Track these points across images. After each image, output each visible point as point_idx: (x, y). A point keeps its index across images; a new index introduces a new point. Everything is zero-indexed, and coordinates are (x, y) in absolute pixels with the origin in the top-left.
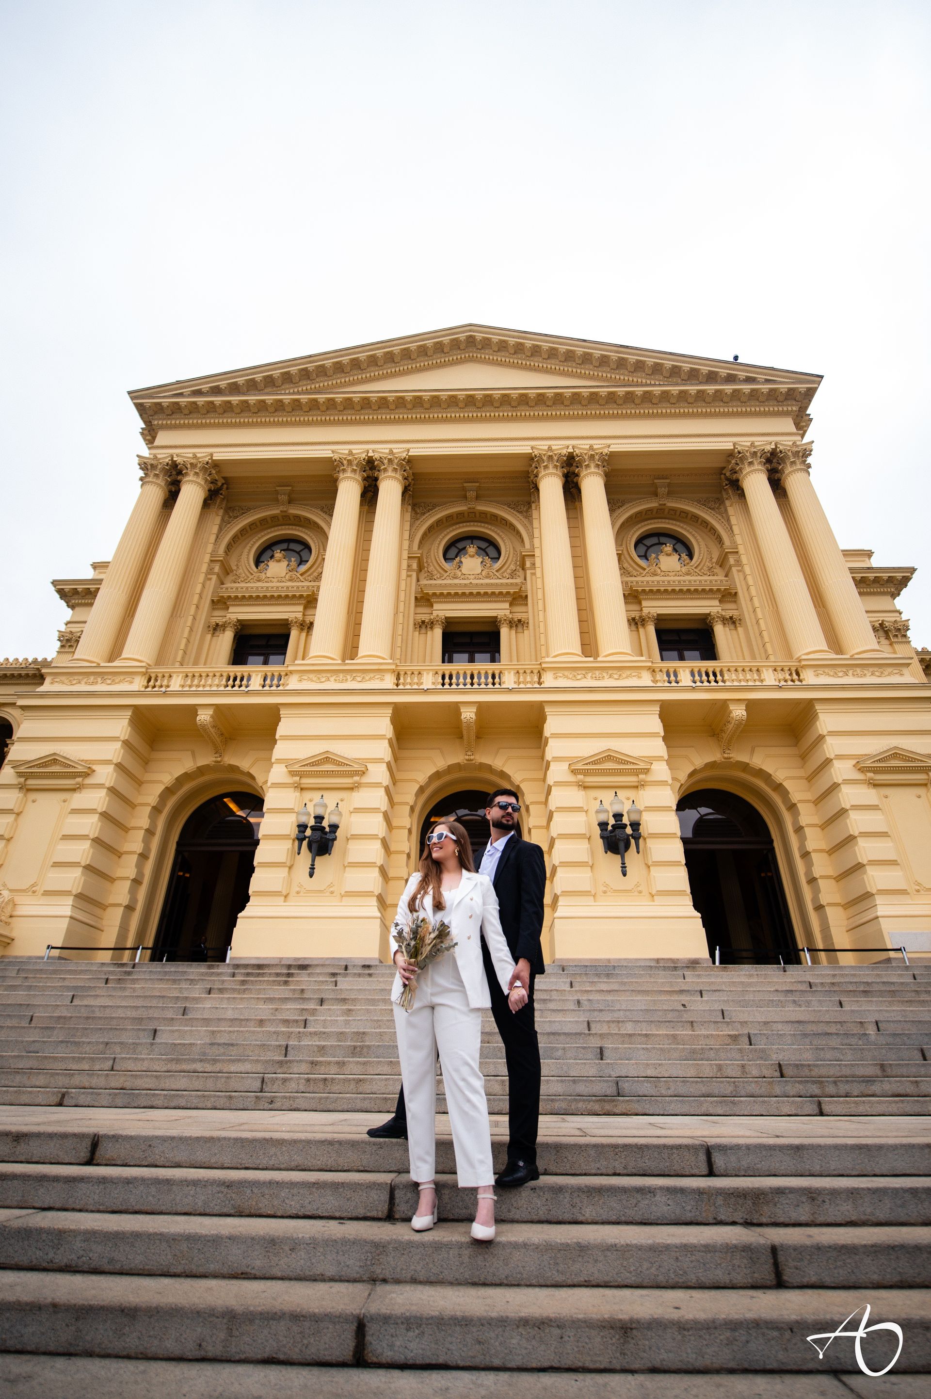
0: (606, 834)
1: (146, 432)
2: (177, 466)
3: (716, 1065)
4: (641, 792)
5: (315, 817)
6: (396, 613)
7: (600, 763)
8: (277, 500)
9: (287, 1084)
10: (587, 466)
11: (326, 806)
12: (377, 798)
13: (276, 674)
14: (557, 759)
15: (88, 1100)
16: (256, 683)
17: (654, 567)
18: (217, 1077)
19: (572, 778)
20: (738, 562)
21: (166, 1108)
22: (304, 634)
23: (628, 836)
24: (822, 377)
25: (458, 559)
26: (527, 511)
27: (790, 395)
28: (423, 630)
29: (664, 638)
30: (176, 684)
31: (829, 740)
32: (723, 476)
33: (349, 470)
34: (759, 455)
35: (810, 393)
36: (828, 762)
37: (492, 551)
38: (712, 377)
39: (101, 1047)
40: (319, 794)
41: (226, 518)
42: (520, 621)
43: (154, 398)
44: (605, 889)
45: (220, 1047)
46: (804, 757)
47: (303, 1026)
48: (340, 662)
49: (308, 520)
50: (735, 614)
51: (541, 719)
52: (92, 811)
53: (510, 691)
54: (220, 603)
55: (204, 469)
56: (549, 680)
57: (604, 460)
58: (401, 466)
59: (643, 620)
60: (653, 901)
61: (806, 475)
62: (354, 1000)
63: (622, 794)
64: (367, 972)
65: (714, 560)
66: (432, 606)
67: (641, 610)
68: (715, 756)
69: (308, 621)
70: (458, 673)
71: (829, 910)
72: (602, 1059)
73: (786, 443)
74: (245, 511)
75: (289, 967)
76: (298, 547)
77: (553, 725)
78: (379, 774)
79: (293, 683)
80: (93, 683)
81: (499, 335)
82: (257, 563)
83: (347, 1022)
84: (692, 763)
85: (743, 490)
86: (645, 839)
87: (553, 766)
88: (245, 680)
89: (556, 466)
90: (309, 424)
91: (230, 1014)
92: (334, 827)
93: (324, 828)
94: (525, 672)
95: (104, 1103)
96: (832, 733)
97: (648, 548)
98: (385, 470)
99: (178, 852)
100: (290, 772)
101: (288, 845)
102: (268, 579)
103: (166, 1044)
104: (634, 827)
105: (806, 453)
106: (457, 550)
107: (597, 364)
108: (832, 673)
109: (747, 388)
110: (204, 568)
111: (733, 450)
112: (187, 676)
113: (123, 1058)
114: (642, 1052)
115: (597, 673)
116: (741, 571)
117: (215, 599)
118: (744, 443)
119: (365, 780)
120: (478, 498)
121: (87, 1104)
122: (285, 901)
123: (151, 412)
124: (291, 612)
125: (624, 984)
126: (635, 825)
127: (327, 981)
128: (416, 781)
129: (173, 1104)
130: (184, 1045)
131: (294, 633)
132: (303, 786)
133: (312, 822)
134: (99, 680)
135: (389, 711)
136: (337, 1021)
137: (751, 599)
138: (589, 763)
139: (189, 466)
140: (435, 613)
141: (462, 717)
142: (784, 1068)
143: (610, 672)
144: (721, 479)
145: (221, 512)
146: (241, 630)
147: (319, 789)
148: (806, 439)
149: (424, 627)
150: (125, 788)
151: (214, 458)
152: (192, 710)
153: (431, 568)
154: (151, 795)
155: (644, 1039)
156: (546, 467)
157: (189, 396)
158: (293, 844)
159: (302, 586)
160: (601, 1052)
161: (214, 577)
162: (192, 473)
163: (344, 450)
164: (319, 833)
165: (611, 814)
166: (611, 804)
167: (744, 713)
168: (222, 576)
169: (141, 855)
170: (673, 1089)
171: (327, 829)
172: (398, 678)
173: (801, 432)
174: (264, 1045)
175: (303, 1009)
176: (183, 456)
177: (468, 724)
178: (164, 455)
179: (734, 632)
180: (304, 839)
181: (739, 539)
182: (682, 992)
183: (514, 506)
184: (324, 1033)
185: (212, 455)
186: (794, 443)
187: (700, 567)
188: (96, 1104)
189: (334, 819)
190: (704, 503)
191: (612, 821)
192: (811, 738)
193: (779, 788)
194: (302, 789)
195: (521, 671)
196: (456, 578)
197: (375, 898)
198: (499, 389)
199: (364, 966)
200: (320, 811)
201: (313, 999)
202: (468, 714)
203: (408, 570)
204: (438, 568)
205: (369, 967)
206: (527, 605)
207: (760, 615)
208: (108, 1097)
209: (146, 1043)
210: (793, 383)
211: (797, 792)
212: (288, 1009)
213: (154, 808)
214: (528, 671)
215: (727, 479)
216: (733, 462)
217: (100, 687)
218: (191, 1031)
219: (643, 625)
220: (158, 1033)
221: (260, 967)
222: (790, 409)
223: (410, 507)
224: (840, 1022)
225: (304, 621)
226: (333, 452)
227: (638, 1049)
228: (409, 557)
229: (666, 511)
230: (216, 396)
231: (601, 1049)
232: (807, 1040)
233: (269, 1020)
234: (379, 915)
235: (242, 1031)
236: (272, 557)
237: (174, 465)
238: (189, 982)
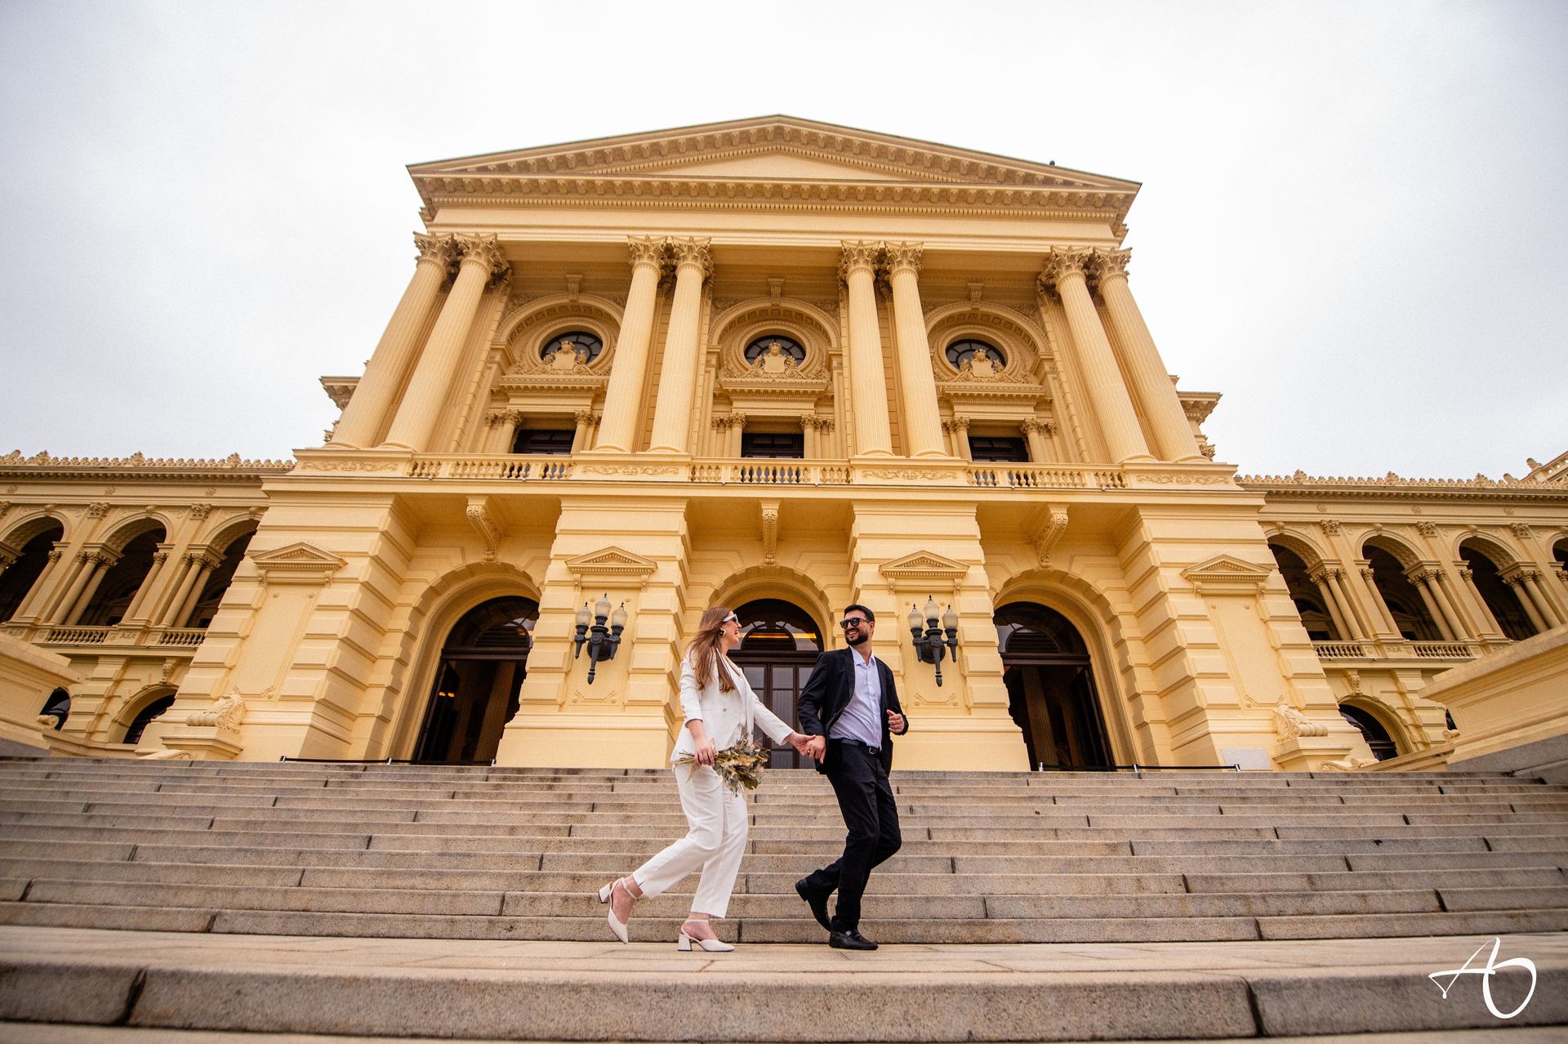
0: (919, 640)
1: (425, 212)
2: (457, 245)
3: (1105, 878)
4: (957, 598)
5: (597, 618)
6: (693, 408)
7: (913, 565)
8: (567, 289)
9: (537, 904)
10: (900, 263)
11: (609, 606)
12: (667, 599)
13: (558, 465)
14: (866, 561)
15: (249, 924)
16: (536, 472)
17: (965, 373)
18: (440, 895)
19: (882, 581)
20: (1054, 370)
21: (360, 936)
22: (591, 430)
23: (944, 642)
24: (1141, 184)
25: (760, 357)
26: (834, 310)
27: (1109, 201)
28: (721, 429)
29: (976, 446)
30: (445, 471)
31: (1155, 547)
32: (1038, 282)
33: (646, 256)
34: (1077, 259)
35: (1129, 200)
36: (1153, 570)
37: (795, 350)
38: (1028, 179)
39: (292, 857)
40: (602, 594)
41: (510, 305)
42: (825, 422)
43: (434, 173)
44: (917, 700)
45: (452, 859)
46: (1125, 568)
47: (567, 834)
48: (629, 453)
49: (599, 311)
50: (1050, 422)
51: (849, 518)
52: (343, 608)
53: (816, 487)
54: (500, 393)
55: (487, 250)
56: (857, 478)
57: (917, 258)
58: (702, 255)
59: (955, 425)
60: (970, 714)
61: (1124, 281)
62: (634, 806)
63: (937, 599)
64: (650, 776)
65: (1028, 368)
66: (731, 404)
67: (953, 414)
68: (1031, 564)
69: (596, 415)
70: (759, 469)
71: (1153, 728)
72: (954, 872)
73: (1104, 249)
74: (530, 299)
75: (557, 771)
76: (588, 341)
77: (863, 524)
78: (670, 573)
79: (577, 474)
80: (351, 469)
81: (808, 127)
82: (543, 355)
83: (624, 831)
84: (1008, 572)
85: (1059, 296)
86: (961, 648)
87: (861, 568)
88: (523, 470)
89: (867, 261)
90: (604, 208)
91: (474, 821)
92: (618, 629)
93: (607, 630)
94: (832, 470)
95: (272, 929)
96: (1158, 540)
97: (960, 354)
98: (685, 258)
99: (443, 661)
100: (570, 569)
101: (565, 648)
102: (555, 371)
103: (380, 854)
104: (950, 634)
105: (1124, 259)
106: (759, 350)
107: (911, 162)
108: (1155, 479)
109: (1065, 191)
110: (484, 355)
111: (1051, 254)
112: (458, 464)
113: (315, 871)
114: (1004, 864)
115: (910, 472)
116: (1057, 378)
117: (495, 389)
118: (1062, 247)
119: (654, 579)
120: (782, 294)
121: (246, 930)
122: (560, 711)
123: (430, 188)
124: (578, 406)
125: (960, 790)
126: (951, 632)
127: (601, 786)
128: (711, 585)
129: (369, 932)
130: (404, 855)
131: (580, 428)
132: (584, 584)
133: (593, 623)
134: (358, 466)
135: (683, 506)
136: (610, 828)
137: (1067, 407)
138: (901, 565)
139: (470, 246)
140: (734, 411)
141: (763, 514)
142: (1189, 882)
143: (923, 472)
144: (1036, 285)
145: (505, 299)
146: (523, 423)
147: (603, 588)
148: (1124, 246)
149: (722, 426)
150: (382, 584)
151: (499, 239)
152: (462, 500)
153: (731, 366)
154: (413, 595)
155: (1001, 849)
156: (856, 262)
157: (472, 172)
158: (571, 648)
159: (590, 378)
160: (953, 865)
161: (495, 367)
162: (473, 253)
163: (641, 236)
164: (600, 635)
165: (925, 620)
166: (925, 609)
167: (1066, 517)
168: (504, 367)
169: (399, 661)
170: (1057, 909)
171: (610, 632)
172: (693, 473)
173: (1119, 239)
174: (512, 856)
175: (569, 815)
176: (463, 236)
177: (770, 521)
178: (443, 234)
179: (1049, 440)
180: (584, 641)
181: (1054, 346)
182: (1031, 798)
183: (821, 305)
184: (593, 842)
185: (496, 235)
186: (1113, 248)
187: (1014, 374)
188: (259, 930)
189: (619, 620)
190: (1019, 309)
191: (926, 627)
192: (1135, 544)
193: (1099, 600)
194: (583, 588)
195: (828, 469)
196: (757, 376)
197: (663, 708)
198: (808, 180)
199: (648, 771)
200: (603, 611)
201: (583, 804)
202: (770, 512)
203: (707, 366)
204: (739, 366)
205: (653, 771)
206: (832, 406)
207: (1076, 423)
208: (277, 920)
209: (353, 853)
210: (1111, 189)
211: (1118, 604)
212: (549, 816)
213: (416, 609)
214: (835, 469)
215: (1043, 285)
216: (1050, 266)
217: (359, 473)
218: (417, 839)
219: (955, 431)
220: (372, 842)
221: (520, 770)
222: (1107, 215)
223: (710, 302)
224: (1232, 829)
225: (592, 415)
226: (628, 236)
227: (999, 859)
228: (708, 352)
229: (980, 317)
230: (503, 174)
231: (953, 860)
232: (1202, 850)
233: (523, 827)
234: (666, 726)
235: (485, 840)
236: (560, 349)
237: (455, 245)
238: (429, 786)
